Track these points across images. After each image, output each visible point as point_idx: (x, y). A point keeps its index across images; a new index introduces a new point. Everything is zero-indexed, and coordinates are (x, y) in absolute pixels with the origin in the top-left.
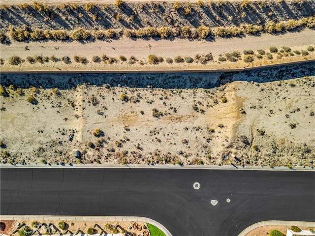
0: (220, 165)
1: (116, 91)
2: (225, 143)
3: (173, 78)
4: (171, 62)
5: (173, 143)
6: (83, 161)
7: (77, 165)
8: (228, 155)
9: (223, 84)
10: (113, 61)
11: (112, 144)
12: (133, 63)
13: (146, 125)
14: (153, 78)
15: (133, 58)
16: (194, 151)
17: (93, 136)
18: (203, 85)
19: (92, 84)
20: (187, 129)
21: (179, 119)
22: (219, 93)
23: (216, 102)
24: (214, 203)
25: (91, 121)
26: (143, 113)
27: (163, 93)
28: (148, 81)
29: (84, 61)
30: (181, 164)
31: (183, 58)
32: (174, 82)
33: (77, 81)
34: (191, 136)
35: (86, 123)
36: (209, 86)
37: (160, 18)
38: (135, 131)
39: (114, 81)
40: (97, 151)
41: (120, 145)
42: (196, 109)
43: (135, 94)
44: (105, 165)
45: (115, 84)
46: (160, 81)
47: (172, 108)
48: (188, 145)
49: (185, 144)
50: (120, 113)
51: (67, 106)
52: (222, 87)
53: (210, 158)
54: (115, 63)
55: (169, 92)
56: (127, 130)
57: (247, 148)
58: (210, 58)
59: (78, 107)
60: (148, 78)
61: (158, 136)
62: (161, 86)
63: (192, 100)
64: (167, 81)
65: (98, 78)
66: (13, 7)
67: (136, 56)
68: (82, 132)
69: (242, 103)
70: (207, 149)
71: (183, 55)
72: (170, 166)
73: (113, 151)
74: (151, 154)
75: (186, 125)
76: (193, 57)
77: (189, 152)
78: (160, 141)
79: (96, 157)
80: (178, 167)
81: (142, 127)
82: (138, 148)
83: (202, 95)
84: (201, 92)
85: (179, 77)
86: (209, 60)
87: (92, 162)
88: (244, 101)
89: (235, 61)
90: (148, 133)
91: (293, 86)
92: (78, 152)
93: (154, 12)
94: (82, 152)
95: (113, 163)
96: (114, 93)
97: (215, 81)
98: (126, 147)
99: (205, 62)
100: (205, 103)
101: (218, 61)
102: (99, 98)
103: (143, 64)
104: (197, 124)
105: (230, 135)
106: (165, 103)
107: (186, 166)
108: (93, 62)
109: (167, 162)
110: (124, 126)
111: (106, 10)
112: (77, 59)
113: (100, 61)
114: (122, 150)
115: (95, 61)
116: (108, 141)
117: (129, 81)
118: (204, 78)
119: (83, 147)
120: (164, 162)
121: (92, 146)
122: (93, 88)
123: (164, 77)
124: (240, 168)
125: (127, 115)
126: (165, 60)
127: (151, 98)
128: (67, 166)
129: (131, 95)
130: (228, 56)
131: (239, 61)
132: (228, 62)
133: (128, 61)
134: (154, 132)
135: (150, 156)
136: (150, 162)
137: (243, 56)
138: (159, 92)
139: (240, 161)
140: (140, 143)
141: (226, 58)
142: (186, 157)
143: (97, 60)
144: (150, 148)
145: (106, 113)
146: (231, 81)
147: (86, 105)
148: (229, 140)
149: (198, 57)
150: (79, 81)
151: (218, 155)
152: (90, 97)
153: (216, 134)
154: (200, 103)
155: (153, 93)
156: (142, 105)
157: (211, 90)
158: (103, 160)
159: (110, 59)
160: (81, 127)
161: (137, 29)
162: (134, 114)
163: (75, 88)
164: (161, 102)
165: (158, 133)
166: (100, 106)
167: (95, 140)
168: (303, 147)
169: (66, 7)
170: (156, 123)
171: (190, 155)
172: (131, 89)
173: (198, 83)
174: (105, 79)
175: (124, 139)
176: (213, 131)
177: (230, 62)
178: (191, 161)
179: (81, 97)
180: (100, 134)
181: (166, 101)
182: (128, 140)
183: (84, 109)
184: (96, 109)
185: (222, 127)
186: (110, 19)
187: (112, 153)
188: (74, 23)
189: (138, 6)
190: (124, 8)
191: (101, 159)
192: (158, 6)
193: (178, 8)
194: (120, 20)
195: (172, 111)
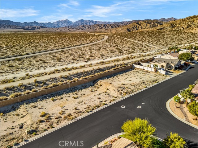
5: (94, 101)
6: (37, 133)
7: (33, 138)
11: (57, 115)
14: (65, 91)
17: (41, 117)
23: (98, 87)
24: (139, 107)
26: (68, 100)
33: (19, 105)
35: (32, 115)
38: (68, 106)
39: (44, 98)
40: (48, 122)
41: (63, 114)
42: (93, 91)
44: (57, 127)
50: (55, 104)
51: (13, 117)
53: (116, 97)
55: (75, 92)
56: (63, 107)
57: (125, 89)
59: (22, 113)
60: (62, 92)
62: (71, 92)
63: (88, 90)
68: (31, 119)
70: (111, 96)
78: (86, 103)
79: (48, 126)
80: (105, 106)
82: (76, 109)
84: (90, 88)
96: (46, 101)
97: (92, 84)
100: (95, 89)
106: (77, 95)
107: (109, 104)
116: (53, 115)
117: (52, 95)
119: (35, 125)
120: (96, 108)
122: (30, 104)
124: (131, 95)
125: (59, 103)
129: (57, 98)
134: (80, 102)
139: (128, 93)
144: (83, 107)
145: (45, 107)
148: (115, 89)
151: (118, 95)
155: (68, 94)
158: (55, 125)
160: (28, 118)
162: (63, 102)
165: (83, 102)
166: (39, 106)
173: (86, 86)
175: (64, 111)
179: (24, 109)
182: (67, 110)
183: (27, 111)
184: (37, 108)
185: (109, 89)
186: (32, 87)
187: (60, 119)
188: (11, 93)
189: (45, 80)
190: (38, 82)
191: (53, 125)
192: (53, 78)
193: (62, 77)
194: (37, 86)
195: (83, 95)
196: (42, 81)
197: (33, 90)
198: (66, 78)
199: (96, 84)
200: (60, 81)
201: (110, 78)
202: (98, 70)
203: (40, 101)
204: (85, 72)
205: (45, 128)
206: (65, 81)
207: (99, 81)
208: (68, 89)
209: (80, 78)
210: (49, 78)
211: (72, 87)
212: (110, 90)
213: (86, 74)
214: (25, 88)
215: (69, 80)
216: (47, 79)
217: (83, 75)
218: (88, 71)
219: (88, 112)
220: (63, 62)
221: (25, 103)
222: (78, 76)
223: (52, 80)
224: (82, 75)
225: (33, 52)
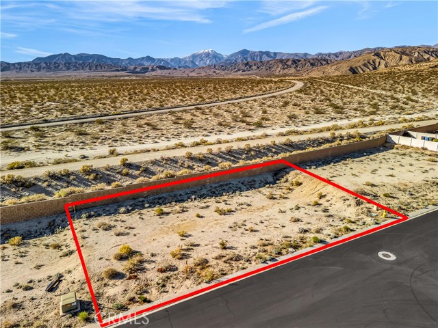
0: (377, 223)
1: (143, 212)
2: (348, 203)
9: (282, 177)
11: (164, 259)
13: (218, 224)
17: (115, 261)
19: (98, 215)
22: (286, 184)
23: (291, 189)
25: (104, 246)
26: (202, 217)
30: (323, 241)
38: (201, 234)
39: (137, 206)
41: (183, 257)
42: (274, 199)
47: (242, 204)
49: (299, 223)
50: (162, 226)
53: (354, 222)
56: (185, 237)
63: (260, 195)
64: (215, 190)
70: (336, 217)
78: (255, 231)
81: (211, 227)
83: (268, 190)
84: (264, 189)
90: (226, 229)
95: (186, 289)
96: (140, 214)
100: (280, 193)
102: (114, 223)
111: (107, 170)
116: (153, 259)
121: (117, 276)
122: (99, 218)
125: (176, 224)
134: (236, 226)
135: (256, 251)
136: (263, 258)
142: (319, 232)
145: (134, 231)
147: (88, 234)
148: (348, 197)
152: (97, 225)
154: (273, 195)
162: (188, 221)
164: (221, 204)
165: (245, 225)
166: (120, 228)
167: (122, 266)
171: (321, 229)
173: (254, 184)
175: (187, 248)
178: (332, 234)
182: (196, 246)
183: (85, 238)
184: (112, 232)
185: (325, 196)
186: (114, 177)
187: (172, 273)
188: (59, 187)
189: (147, 163)
190: (130, 166)
191: (147, 292)
192: (169, 159)
193: (191, 158)
194: (127, 175)
195: (244, 206)
196: (141, 163)
197: (114, 184)
198: (201, 160)
199: (283, 180)
200: (186, 166)
201: (324, 167)
202: (286, 145)
203: (124, 213)
204: (250, 150)
205: (122, 300)
206: (199, 169)
207: (292, 173)
208: (204, 186)
209: (238, 162)
210: (158, 158)
211: (215, 183)
212: (328, 198)
213: (253, 153)
214: (95, 179)
215: (207, 166)
216: (153, 159)
217: (244, 156)
218: (258, 147)
219: (264, 262)
220: (197, 130)
221: (84, 216)
222: (232, 158)
223: (166, 164)
224: (242, 155)
225: (134, 109)
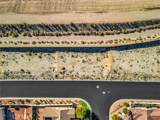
0: (106, 80)
1: (70, 54)
2: (108, 72)
3: (90, 49)
4: (89, 43)
5: (90, 72)
6: (58, 78)
7: (56, 80)
8: (109, 76)
9: (107, 51)
10: (68, 43)
11: (68, 72)
12: (75, 44)
13: (80, 65)
14: (83, 49)
15: (75, 42)
16: (97, 75)
17: (61, 69)
18: (100, 52)
19: (61, 51)
20: (94, 67)
21: (92, 63)
22: (106, 54)
23: (105, 57)
25: (61, 64)
26: (79, 61)
27: (86, 54)
28: (81, 50)
29: (58, 43)
30: (92, 79)
31: (93, 42)
32: (90, 50)
33: (56, 50)
34: (96, 69)
35: (59, 65)
36: (102, 52)
37: (85, 28)
38: (76, 68)
39: (69, 50)
40: (63, 75)
41: (71, 73)
42: (98, 60)
43: (76, 55)
44: (65, 79)
45: (69, 51)
46: (85, 50)
47: (89, 60)
48: (95, 73)
49: (94, 72)
50: (71, 61)
51: (52, 59)
52: (107, 52)
53: (102, 77)
54: (69, 44)
55: (88, 54)
56: (73, 67)
57: (116, 74)
58: (102, 42)
59: (56, 59)
60: (81, 49)
61: (84, 69)
62: (85, 52)
63: (96, 57)
64: (87, 50)
65: (63, 49)
66: (34, 25)
67: (77, 41)
68: (58, 68)
69: (113, 58)
70: (102, 74)
71: (93, 41)
72: (89, 80)
73: (68, 75)
74: (82, 76)
75: (94, 65)
76: (97, 42)
77: (95, 75)
78: (85, 71)
79: (62, 77)
80: (91, 80)
81: (78, 66)
82: (77, 74)
83: (100, 55)
84: (99, 54)
85: (91, 49)
86: (102, 43)
87: (61, 79)
88: (114, 57)
89: (111, 43)
90: (81, 68)
91: (131, 52)
92: (56, 75)
93: (83, 26)
94: (57, 75)
95: (68, 79)
96: (69, 54)
97: (104, 50)
98: (73, 73)
99: (101, 43)
100: (101, 58)
101: (105, 43)
102: (63, 56)
103: (79, 44)
104: (98, 65)
105: (109, 69)
106: (86, 58)
107: (94, 80)
108: (61, 43)
109: (87, 78)
110: (72, 66)
111: (66, 25)
112: (56, 42)
113: (64, 43)
114: (71, 74)
115: (62, 43)
116: (66, 71)
117: (74, 50)
118: (100, 49)
119: (58, 73)
120: (86, 79)
121: (61, 73)
122: (61, 52)
123: (86, 49)
124: (113, 81)
125: (73, 62)
126: (87, 43)
127: (82, 56)
128: (52, 80)
129: (75, 55)
130: (109, 41)
131: (113, 43)
132: (109, 44)
133: (74, 43)
134: (83, 68)
135: (81, 76)
136: (81, 79)
137: (114, 41)
138: (85, 54)
139: (113, 78)
140: (78, 72)
141: (108, 42)
142: (94, 77)
143: (63, 43)
144: (81, 74)
145: (66, 61)
146: (110, 50)
147: (59, 58)
148: (109, 71)
149: (98, 42)
150: (57, 50)
151: (105, 76)
152: (60, 56)
153: (105, 69)
154: (99, 58)
155: (83, 54)
156: (79, 59)
157: (103, 53)
158: (65, 78)
159: (67, 42)
160: (57, 66)
161: (77, 32)
162: (76, 62)
163: (55, 52)
164: (85, 57)
165: (84, 68)
166: (64, 59)
167: (62, 71)
168: (135, 73)
169: (52, 25)
170: (84, 65)
171: (96, 76)
172: (75, 53)
173: (98, 51)
174: (66, 49)
175: (72, 71)
176: (104, 68)
177: (110, 44)
178: (96, 78)
179: (57, 56)
180: (64, 69)
181: (87, 57)
182: (74, 71)
183: (58, 60)
184: (63, 60)
185: (107, 66)
186: (68, 29)
190: (72, 25)
192: (84, 24)
193: (91, 25)
194: (71, 29)
196: (76, 24)
216: (80, 23)
